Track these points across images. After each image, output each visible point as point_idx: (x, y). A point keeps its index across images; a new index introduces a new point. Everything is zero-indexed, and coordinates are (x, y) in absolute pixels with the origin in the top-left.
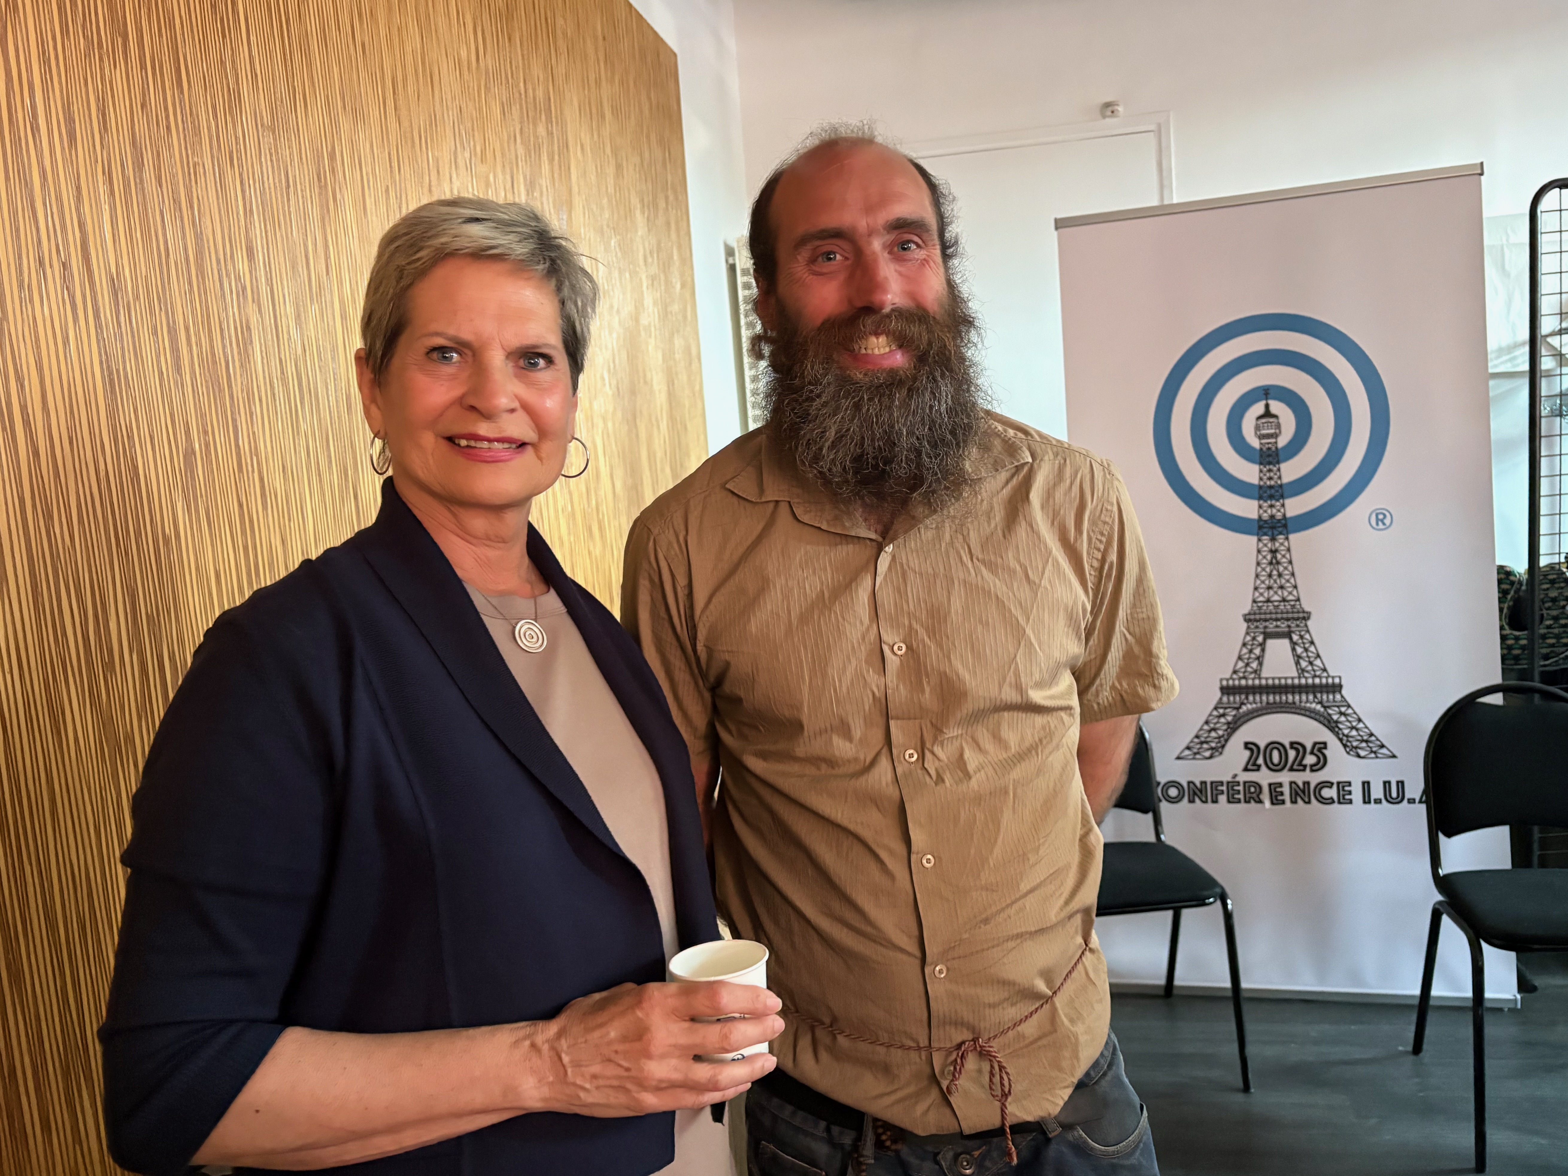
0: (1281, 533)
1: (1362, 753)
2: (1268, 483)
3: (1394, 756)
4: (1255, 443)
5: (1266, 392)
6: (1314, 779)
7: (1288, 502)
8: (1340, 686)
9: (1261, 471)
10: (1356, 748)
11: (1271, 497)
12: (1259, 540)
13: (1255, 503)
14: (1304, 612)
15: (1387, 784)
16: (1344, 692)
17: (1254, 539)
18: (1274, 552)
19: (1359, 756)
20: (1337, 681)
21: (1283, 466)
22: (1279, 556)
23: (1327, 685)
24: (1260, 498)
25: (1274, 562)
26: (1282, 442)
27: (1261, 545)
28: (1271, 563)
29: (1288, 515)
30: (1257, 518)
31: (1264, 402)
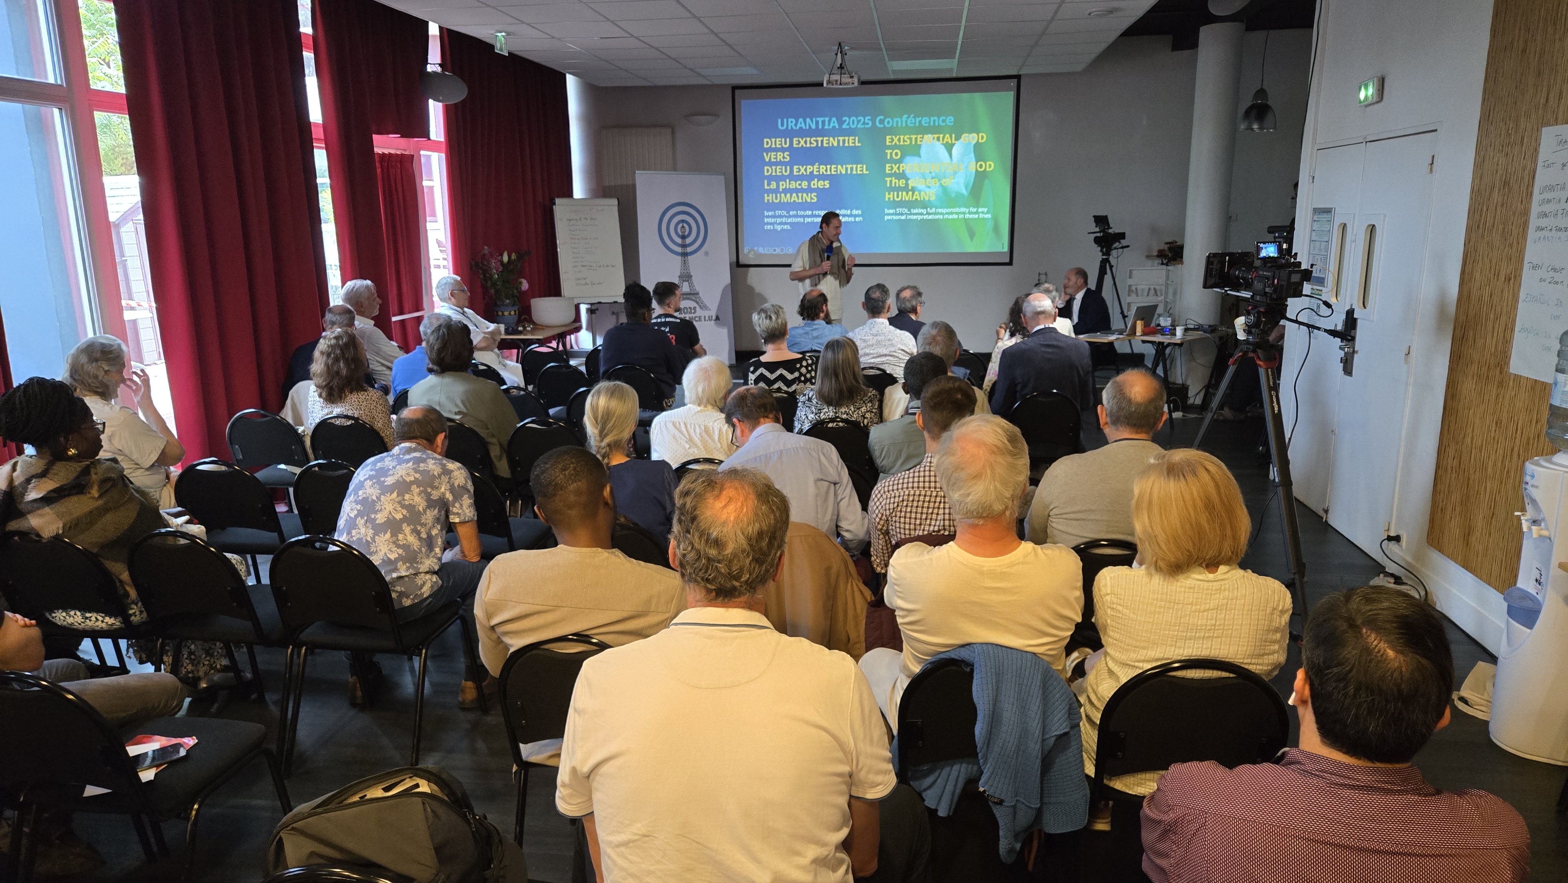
0: (686, 256)
2: (683, 244)
3: (710, 309)
4: (681, 234)
5: (683, 221)
6: (694, 315)
7: (687, 248)
11: (684, 247)
12: (681, 258)
15: (709, 316)
16: (700, 294)
19: (703, 310)
23: (696, 293)
24: (681, 247)
25: (685, 263)
26: (686, 234)
29: (688, 252)
30: (681, 252)
31: (682, 224)
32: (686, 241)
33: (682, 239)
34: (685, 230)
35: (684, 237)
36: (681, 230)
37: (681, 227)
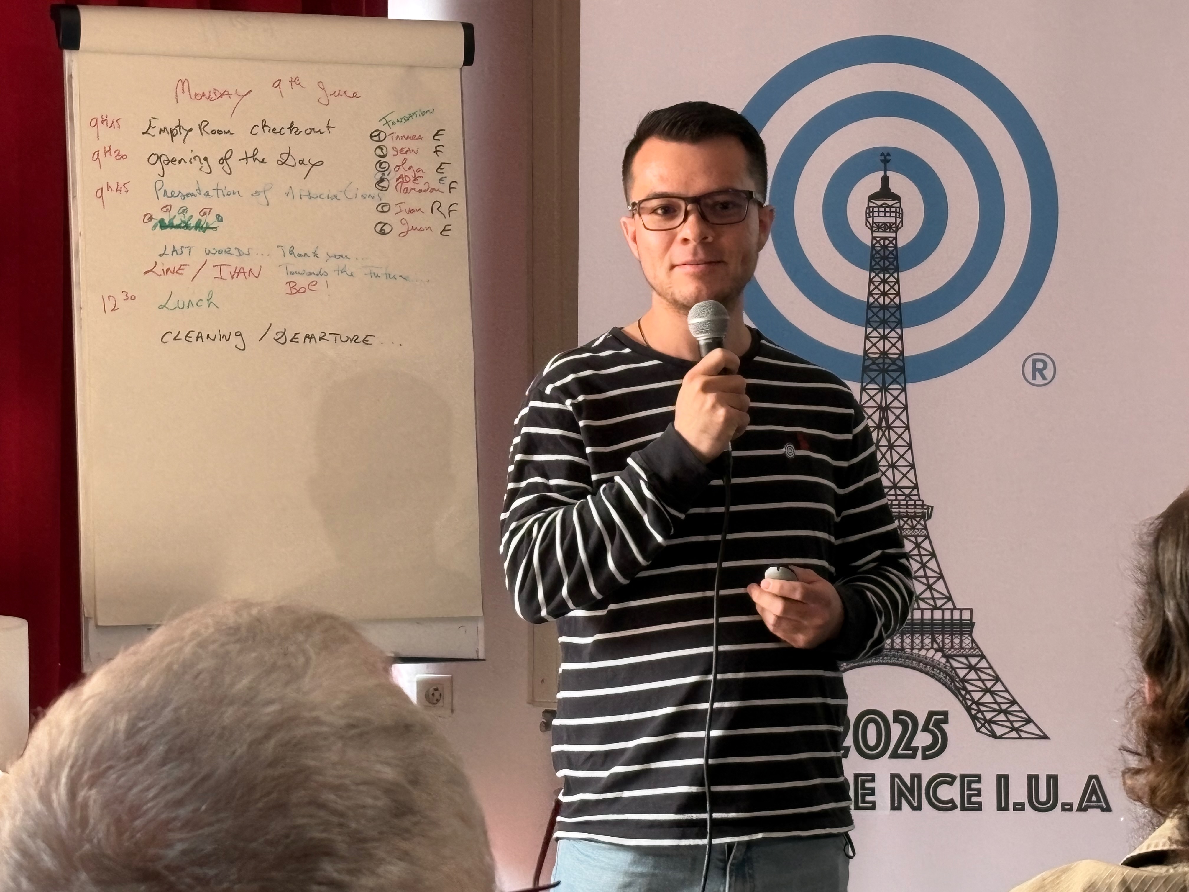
0: (895, 381)
1: (999, 730)
2: (881, 300)
3: (1045, 737)
4: (865, 236)
5: (885, 159)
6: (928, 769)
7: (907, 332)
8: (971, 624)
9: (871, 281)
10: (990, 722)
11: (884, 323)
12: (864, 389)
13: (860, 331)
14: (923, 505)
15: (1033, 779)
16: (975, 634)
18: (884, 409)
19: (994, 735)
20: (966, 615)
21: (904, 276)
22: (891, 417)
23: (952, 623)
24: (868, 323)
25: (884, 426)
26: (904, 237)
27: (865, 397)
28: (879, 427)
29: (906, 354)
30: (861, 353)
31: (882, 173)
32: (897, 282)
33: (871, 270)
34: (900, 213)
35: (884, 258)
36: (869, 213)
37: (872, 198)
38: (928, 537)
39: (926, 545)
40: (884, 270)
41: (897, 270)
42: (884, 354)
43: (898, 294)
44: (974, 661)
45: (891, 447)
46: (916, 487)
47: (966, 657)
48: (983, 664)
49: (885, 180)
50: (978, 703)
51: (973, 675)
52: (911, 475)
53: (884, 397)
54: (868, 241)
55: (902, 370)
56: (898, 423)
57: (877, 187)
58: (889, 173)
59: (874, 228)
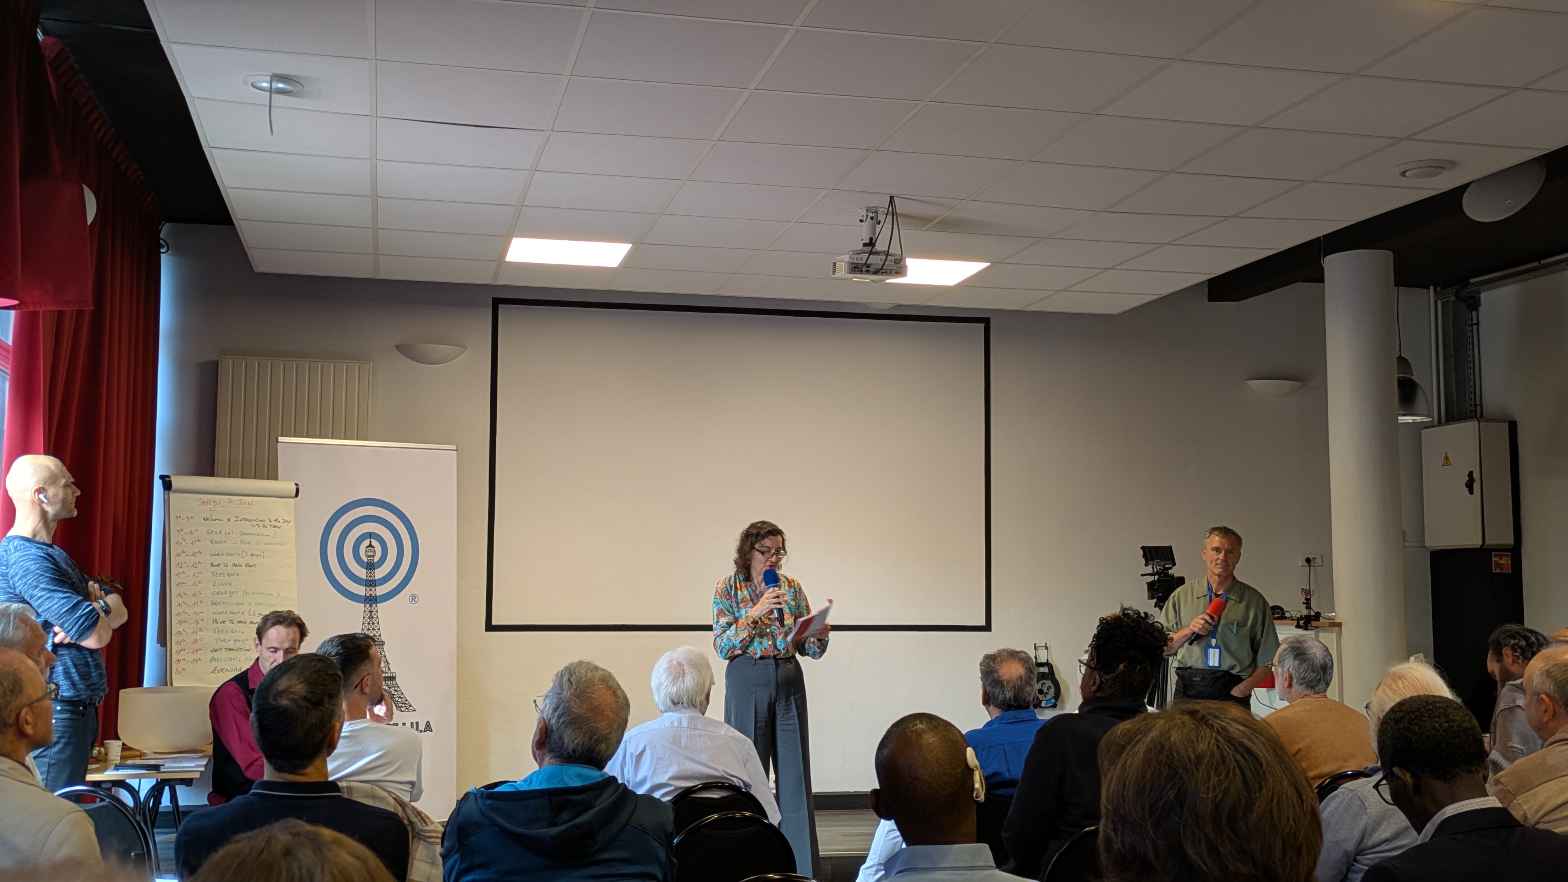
0: (374, 603)
1: (403, 709)
2: (369, 579)
3: (415, 710)
4: (365, 559)
5: (370, 535)
7: (377, 588)
8: (395, 677)
9: (367, 573)
10: (401, 707)
11: (371, 585)
12: (365, 606)
13: (364, 588)
14: (382, 642)
15: (412, 723)
16: (396, 680)
17: (363, 605)
18: (371, 612)
19: (401, 711)
20: (394, 675)
21: (376, 571)
22: (373, 614)
23: (390, 677)
24: (366, 586)
25: (371, 617)
26: (376, 559)
27: (366, 608)
28: (369, 618)
29: (377, 595)
30: (364, 595)
31: (369, 540)
32: (374, 573)
33: (367, 569)
34: (375, 552)
35: (371, 566)
36: (366, 552)
37: (367, 547)
38: (383, 651)
39: (383, 653)
40: (370, 569)
41: (374, 569)
42: (371, 595)
43: (374, 577)
44: (396, 688)
45: (373, 624)
46: (380, 636)
47: (394, 687)
48: (399, 689)
49: (370, 542)
50: (397, 701)
51: (396, 693)
52: (379, 632)
53: (371, 608)
54: (366, 561)
55: (376, 600)
56: (375, 616)
57: (368, 544)
58: (372, 540)
59: (368, 556)
